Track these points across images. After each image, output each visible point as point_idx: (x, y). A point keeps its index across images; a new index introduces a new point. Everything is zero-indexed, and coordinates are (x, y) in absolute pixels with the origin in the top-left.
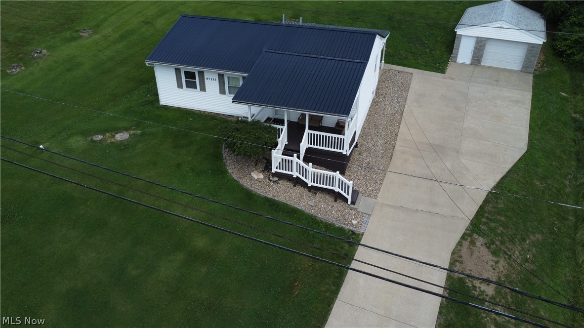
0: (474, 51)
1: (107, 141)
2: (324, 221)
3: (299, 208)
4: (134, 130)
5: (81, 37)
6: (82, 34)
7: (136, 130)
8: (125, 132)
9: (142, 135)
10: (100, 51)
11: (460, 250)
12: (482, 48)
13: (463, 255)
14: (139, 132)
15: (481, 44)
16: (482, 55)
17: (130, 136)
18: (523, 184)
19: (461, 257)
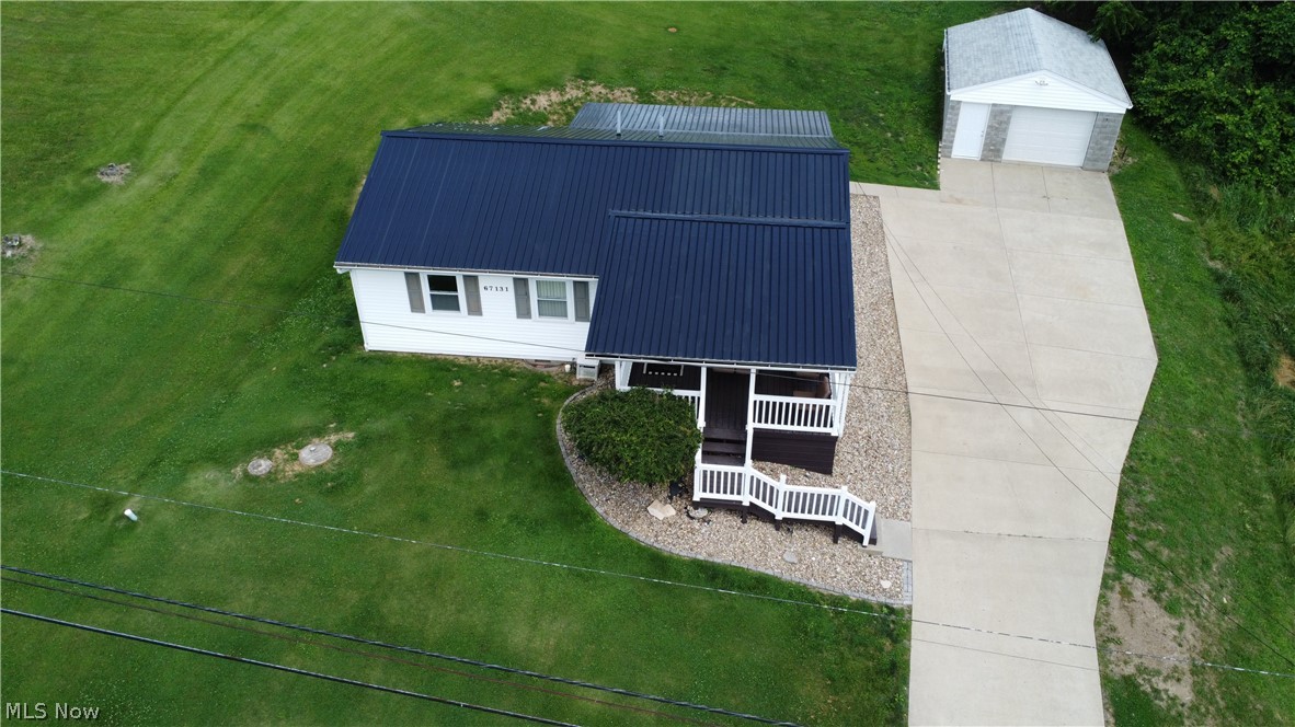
0: (988, 134)
1: (283, 471)
2: (825, 593)
3: (767, 572)
4: (337, 430)
5: (105, 187)
6: (105, 179)
7: (341, 430)
8: (316, 440)
9: (364, 441)
10: (166, 220)
11: (1108, 615)
12: (1004, 126)
13: (1116, 624)
14: (351, 435)
15: (1000, 119)
16: (1004, 140)
17: (335, 448)
18: (1173, 440)
19: (1113, 629)
